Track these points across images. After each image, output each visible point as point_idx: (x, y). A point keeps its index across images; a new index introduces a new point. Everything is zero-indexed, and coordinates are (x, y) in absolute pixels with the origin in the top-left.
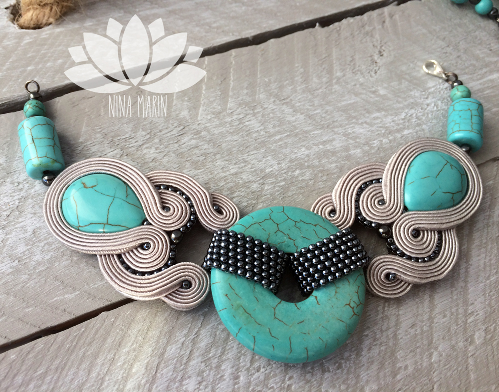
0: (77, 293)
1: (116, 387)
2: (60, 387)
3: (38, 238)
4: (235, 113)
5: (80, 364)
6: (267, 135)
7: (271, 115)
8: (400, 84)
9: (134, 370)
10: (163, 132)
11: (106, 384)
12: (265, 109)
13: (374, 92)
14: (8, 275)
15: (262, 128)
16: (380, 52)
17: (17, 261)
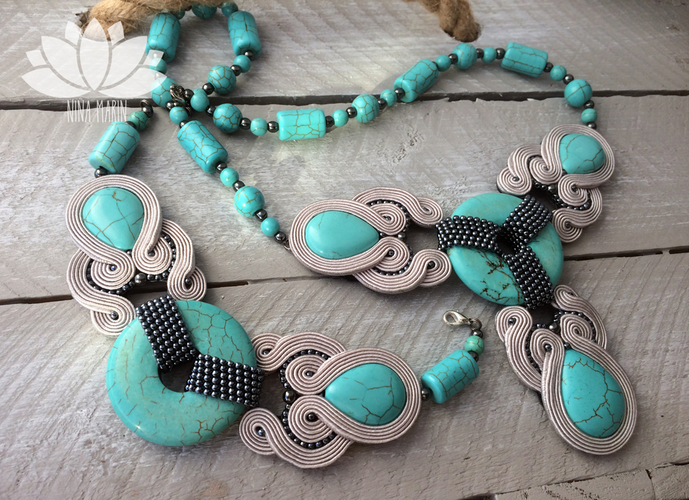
0: (60, 277)
1: (67, 359)
2: (21, 346)
3: (41, 223)
4: (253, 162)
5: (43, 333)
6: (275, 189)
7: (286, 172)
8: (419, 175)
9: (86, 350)
10: (181, 163)
11: (59, 354)
12: (282, 165)
13: (391, 177)
14: (7, 247)
15: (273, 181)
16: (412, 141)
17: (17, 238)
